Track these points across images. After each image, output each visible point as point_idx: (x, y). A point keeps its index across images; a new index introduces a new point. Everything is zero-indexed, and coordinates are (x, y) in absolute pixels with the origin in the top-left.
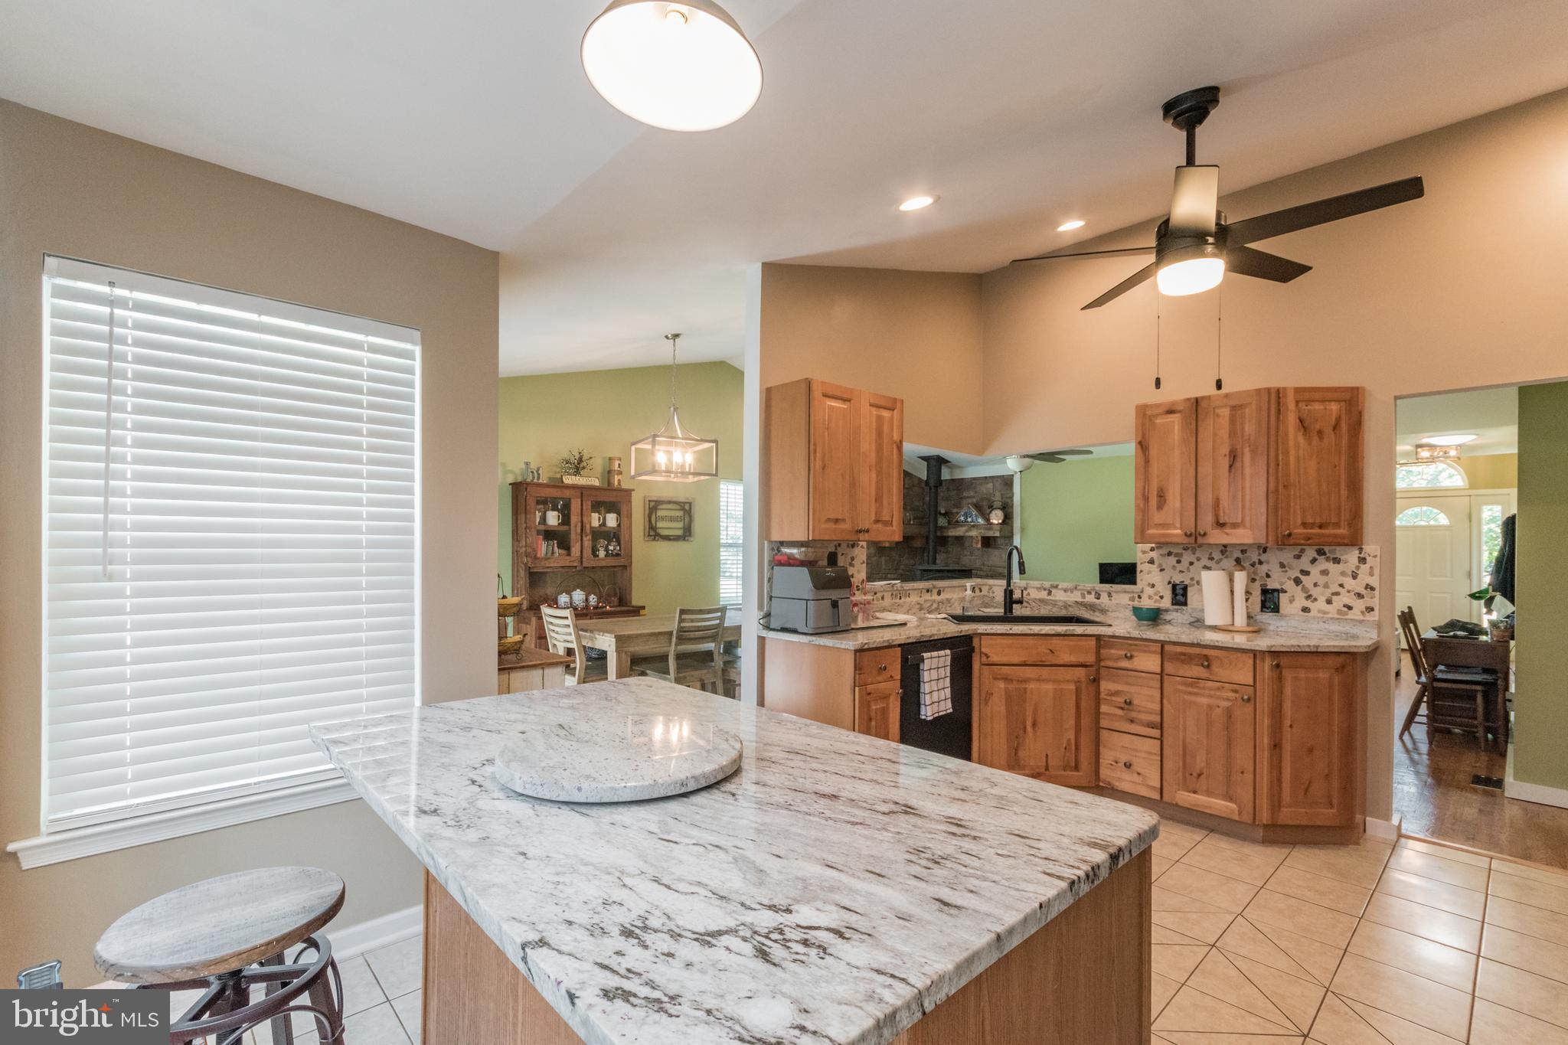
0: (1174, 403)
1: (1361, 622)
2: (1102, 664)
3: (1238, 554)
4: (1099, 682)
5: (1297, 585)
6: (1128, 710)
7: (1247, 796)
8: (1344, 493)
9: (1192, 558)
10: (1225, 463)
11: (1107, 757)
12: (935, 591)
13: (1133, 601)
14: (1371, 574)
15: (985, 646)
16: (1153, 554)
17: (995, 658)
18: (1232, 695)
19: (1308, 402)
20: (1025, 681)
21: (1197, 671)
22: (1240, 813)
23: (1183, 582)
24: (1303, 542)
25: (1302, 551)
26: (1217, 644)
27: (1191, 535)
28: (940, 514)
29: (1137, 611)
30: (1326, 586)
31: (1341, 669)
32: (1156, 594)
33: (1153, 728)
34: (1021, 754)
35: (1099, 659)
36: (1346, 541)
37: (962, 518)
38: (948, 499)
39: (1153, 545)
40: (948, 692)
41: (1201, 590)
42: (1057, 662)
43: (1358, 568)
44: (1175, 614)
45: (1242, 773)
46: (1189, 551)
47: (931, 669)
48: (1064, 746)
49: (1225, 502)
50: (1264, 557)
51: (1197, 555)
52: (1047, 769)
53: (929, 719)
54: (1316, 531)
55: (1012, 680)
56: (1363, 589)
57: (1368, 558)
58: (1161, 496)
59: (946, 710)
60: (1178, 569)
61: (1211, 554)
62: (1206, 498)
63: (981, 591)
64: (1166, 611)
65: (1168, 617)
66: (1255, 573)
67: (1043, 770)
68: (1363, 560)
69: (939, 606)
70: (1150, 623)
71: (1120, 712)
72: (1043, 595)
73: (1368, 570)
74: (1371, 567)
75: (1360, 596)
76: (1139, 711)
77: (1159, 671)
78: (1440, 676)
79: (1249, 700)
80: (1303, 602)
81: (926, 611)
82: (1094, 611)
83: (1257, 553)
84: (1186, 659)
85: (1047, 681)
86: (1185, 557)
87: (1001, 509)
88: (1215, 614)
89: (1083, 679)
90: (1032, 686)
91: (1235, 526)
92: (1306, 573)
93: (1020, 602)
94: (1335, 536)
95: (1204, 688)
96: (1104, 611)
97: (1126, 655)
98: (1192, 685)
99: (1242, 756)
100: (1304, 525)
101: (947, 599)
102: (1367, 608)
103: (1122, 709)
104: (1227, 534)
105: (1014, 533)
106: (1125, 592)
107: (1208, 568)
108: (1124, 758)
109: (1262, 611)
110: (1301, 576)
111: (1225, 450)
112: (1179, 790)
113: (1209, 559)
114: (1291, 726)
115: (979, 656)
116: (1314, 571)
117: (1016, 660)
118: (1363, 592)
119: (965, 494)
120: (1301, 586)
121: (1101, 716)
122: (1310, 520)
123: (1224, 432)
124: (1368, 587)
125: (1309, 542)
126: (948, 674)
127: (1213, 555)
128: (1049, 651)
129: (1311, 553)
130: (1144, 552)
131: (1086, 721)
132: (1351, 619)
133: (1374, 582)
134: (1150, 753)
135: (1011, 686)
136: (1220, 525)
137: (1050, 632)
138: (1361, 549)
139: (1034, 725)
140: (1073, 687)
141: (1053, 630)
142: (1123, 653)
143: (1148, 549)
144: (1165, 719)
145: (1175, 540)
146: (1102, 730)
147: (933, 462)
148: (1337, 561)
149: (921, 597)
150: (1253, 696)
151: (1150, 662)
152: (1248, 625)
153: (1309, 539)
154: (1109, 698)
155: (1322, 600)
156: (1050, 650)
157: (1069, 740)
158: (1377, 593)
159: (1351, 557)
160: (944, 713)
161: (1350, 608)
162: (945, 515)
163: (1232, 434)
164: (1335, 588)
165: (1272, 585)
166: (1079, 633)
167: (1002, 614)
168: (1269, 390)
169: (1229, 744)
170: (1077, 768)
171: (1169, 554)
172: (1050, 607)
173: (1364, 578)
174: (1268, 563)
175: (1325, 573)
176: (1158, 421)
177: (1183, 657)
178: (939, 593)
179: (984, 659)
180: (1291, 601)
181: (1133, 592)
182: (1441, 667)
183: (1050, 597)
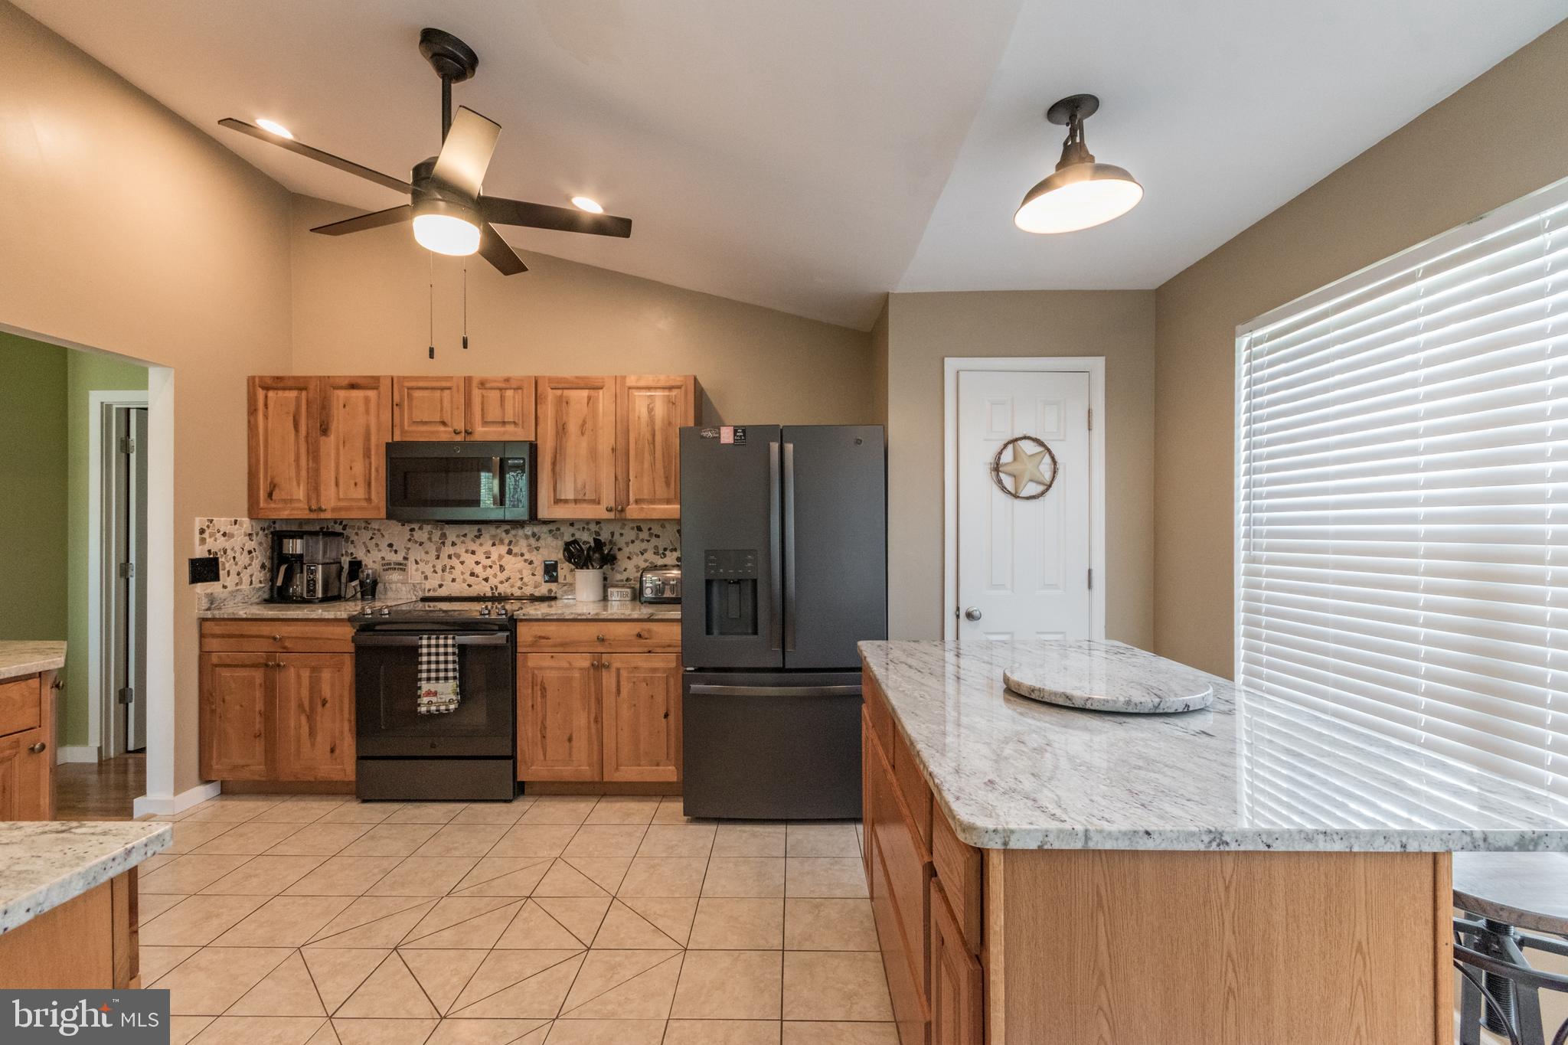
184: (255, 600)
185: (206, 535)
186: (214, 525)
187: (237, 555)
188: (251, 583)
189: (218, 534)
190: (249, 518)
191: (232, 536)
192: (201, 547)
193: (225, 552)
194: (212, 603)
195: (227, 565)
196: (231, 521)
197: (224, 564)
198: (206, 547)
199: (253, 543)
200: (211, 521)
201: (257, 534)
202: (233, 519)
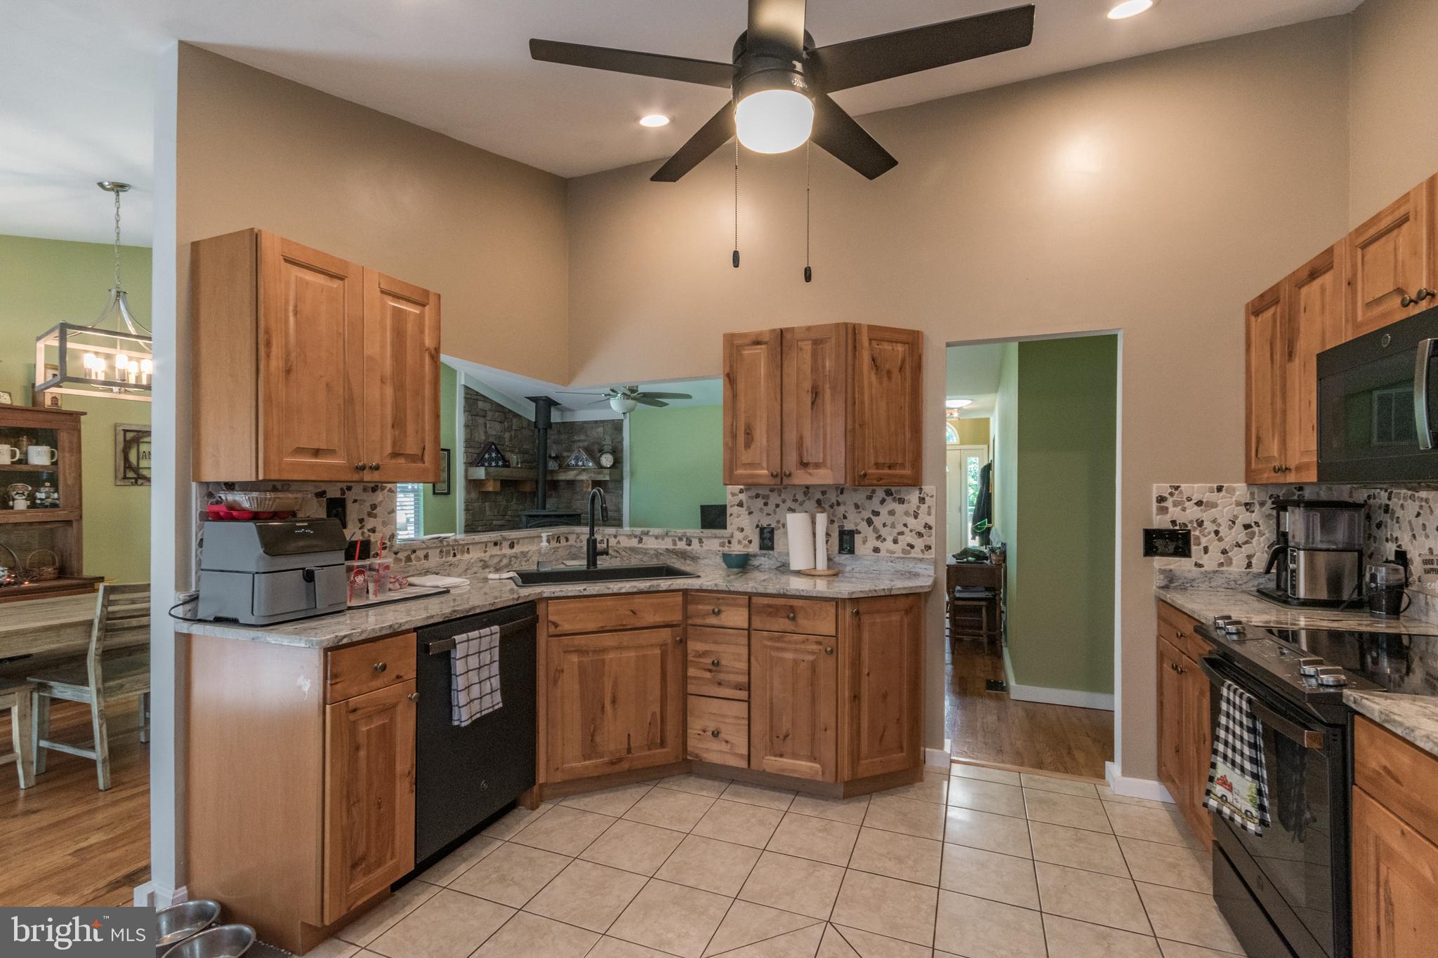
0: (761, 333)
1: (921, 560)
2: (690, 622)
3: (819, 496)
4: (686, 643)
5: (869, 526)
6: (716, 671)
7: (828, 753)
8: (908, 435)
9: (778, 501)
10: (808, 399)
11: (695, 726)
12: (506, 544)
13: (723, 546)
14: (929, 514)
15: (553, 613)
16: (742, 497)
17: (566, 627)
18: (815, 647)
19: (880, 340)
20: (604, 650)
21: (782, 623)
22: (823, 773)
23: (770, 525)
24: (875, 482)
25: (873, 492)
26: (802, 594)
27: (777, 476)
28: (550, 457)
29: (726, 558)
30: (893, 526)
31: (908, 611)
32: (744, 539)
33: (741, 689)
34: (598, 739)
35: (686, 616)
36: (910, 482)
37: (573, 462)
38: (557, 442)
39: (742, 487)
40: (496, 682)
41: (786, 533)
42: (638, 625)
43: (918, 507)
44: (763, 559)
45: (826, 730)
46: (775, 494)
47: (467, 656)
48: (648, 722)
49: (808, 441)
50: (841, 499)
51: (783, 496)
52: (629, 751)
53: (463, 725)
54: (887, 471)
55: (587, 652)
56: (922, 528)
57: (926, 498)
58: (748, 434)
59: (493, 706)
60: (765, 512)
61: (795, 496)
62: (791, 437)
63: (567, 540)
64: (755, 556)
65: (756, 562)
66: (834, 515)
67: (624, 753)
68: (922, 500)
69: (511, 561)
70: (739, 570)
71: (708, 675)
72: (634, 543)
73: (927, 510)
74: (929, 507)
75: (920, 535)
76: (728, 672)
77: (746, 626)
78: (958, 595)
79: (832, 651)
80: (872, 543)
81: (492, 569)
82: (685, 559)
83: (835, 495)
84: (773, 611)
85: (627, 648)
86: (771, 499)
87: (611, 453)
88: (799, 561)
89: (669, 641)
90: (611, 655)
91: (817, 466)
92: (876, 514)
93: (606, 553)
94: (902, 476)
95: (790, 642)
96: (694, 559)
97: (713, 610)
98: (779, 639)
99: (826, 713)
100: (877, 465)
101: (522, 552)
102: (926, 546)
103: (710, 671)
104: (810, 474)
105: (625, 479)
106: (716, 537)
107: (792, 510)
108: (712, 726)
109: (840, 553)
110: (872, 516)
111: (807, 385)
112: (766, 755)
113: (793, 500)
114: (868, 674)
115: (545, 626)
116: (884, 511)
117: (592, 626)
118: (923, 531)
119: (575, 438)
120: (872, 527)
121: (689, 681)
122: (881, 460)
123: (807, 367)
124: (928, 527)
125: (881, 482)
126: (497, 658)
127: (797, 497)
128: (631, 613)
129: (880, 493)
130: (733, 495)
131: (672, 689)
132: (914, 558)
133: (931, 520)
134: (737, 718)
135: (585, 659)
136: (804, 465)
137: (631, 590)
138: (921, 489)
139: (614, 701)
140: (658, 651)
141: (635, 587)
142: (710, 608)
143: (737, 492)
144: (752, 680)
145: (761, 481)
146: (689, 697)
147: (541, 403)
148: (901, 501)
149: (486, 552)
150: (835, 649)
151: (736, 617)
152: (829, 567)
153: (881, 479)
154: (696, 660)
155: (890, 539)
156: (632, 611)
157: (654, 714)
158: (933, 531)
159: (913, 497)
160: (491, 710)
161: (912, 547)
162: (556, 458)
163: (814, 369)
164: (900, 528)
165: (849, 526)
166: (665, 588)
167: (585, 568)
168: (846, 324)
169: (814, 700)
170: (662, 744)
171: (757, 496)
172: (640, 557)
173: (924, 518)
174: (845, 504)
175: (892, 513)
176: (746, 353)
177: (770, 610)
178: (512, 546)
179: (552, 630)
180: (865, 542)
181: (723, 537)
182: (958, 588)
183: (640, 545)
184: (1252, 586)
185: (1169, 504)
186: (1181, 492)
187: (1223, 530)
188: (1249, 565)
189: (1187, 504)
190: (1246, 482)
191: (1214, 505)
192: (1159, 517)
193: (1200, 524)
194: (1171, 581)
195: (1204, 541)
196: (1212, 487)
197: (1197, 538)
198: (1168, 518)
199: (1254, 515)
200: (1177, 488)
201: (1262, 504)
202: (1215, 486)
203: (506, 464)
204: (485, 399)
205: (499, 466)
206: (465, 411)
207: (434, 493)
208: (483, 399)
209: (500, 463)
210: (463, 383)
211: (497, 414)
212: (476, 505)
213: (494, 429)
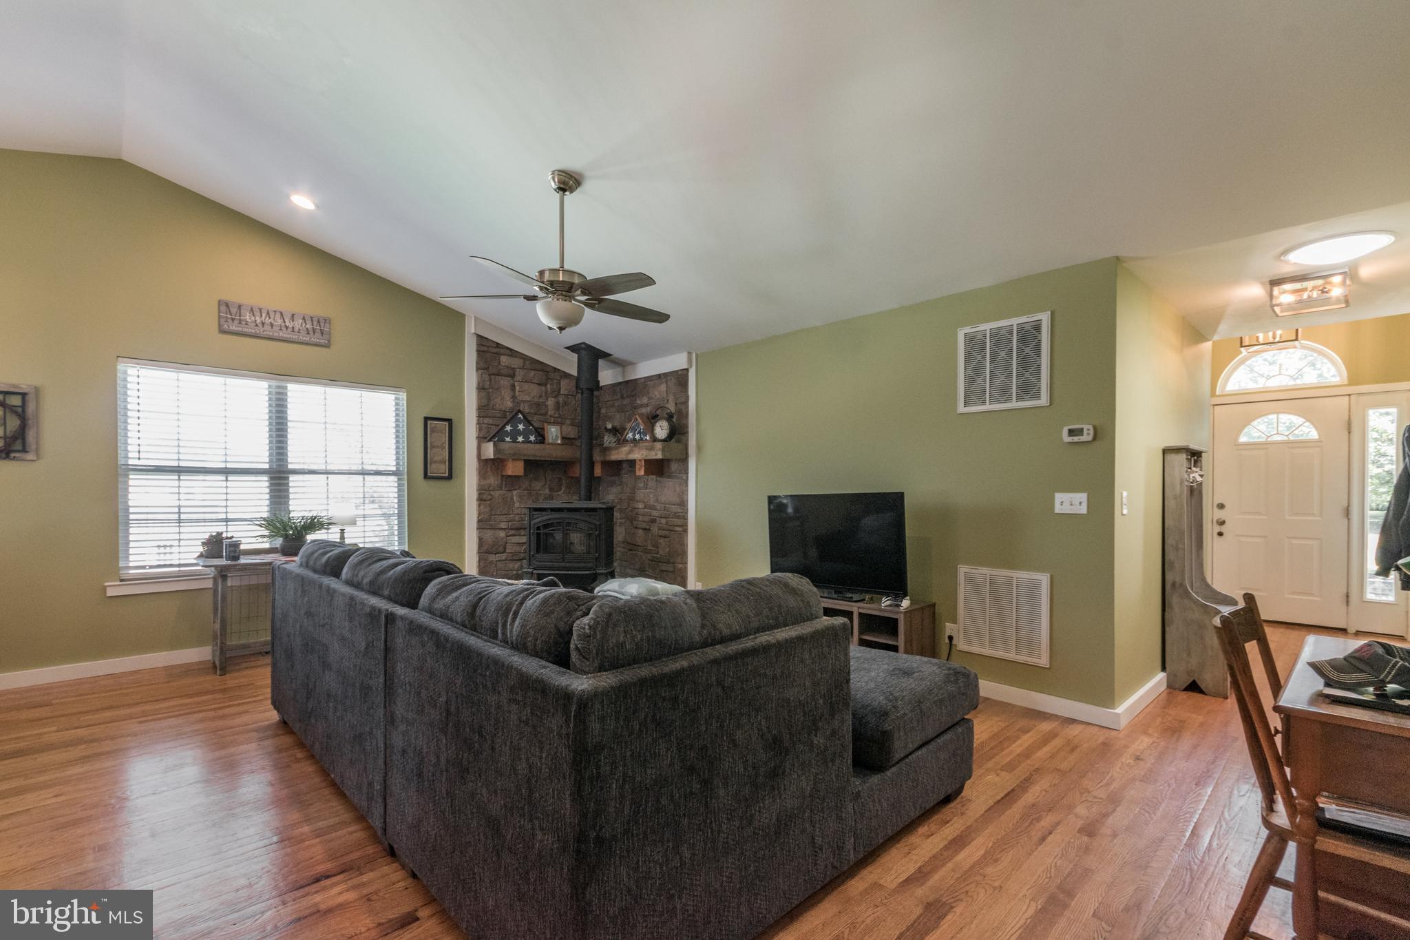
28: (606, 429)
37: (630, 435)
87: (671, 418)
105: (690, 454)
147: (584, 353)
162: (612, 431)
203: (541, 438)
204: (512, 353)
205: (530, 442)
206: (478, 369)
207: (426, 476)
208: (508, 352)
209: (532, 438)
210: (473, 331)
211: (533, 373)
212: (497, 494)
213: (528, 393)
